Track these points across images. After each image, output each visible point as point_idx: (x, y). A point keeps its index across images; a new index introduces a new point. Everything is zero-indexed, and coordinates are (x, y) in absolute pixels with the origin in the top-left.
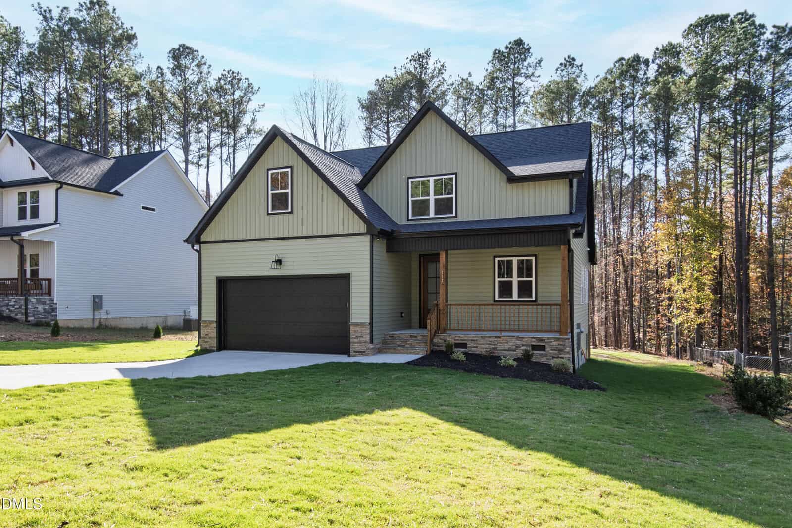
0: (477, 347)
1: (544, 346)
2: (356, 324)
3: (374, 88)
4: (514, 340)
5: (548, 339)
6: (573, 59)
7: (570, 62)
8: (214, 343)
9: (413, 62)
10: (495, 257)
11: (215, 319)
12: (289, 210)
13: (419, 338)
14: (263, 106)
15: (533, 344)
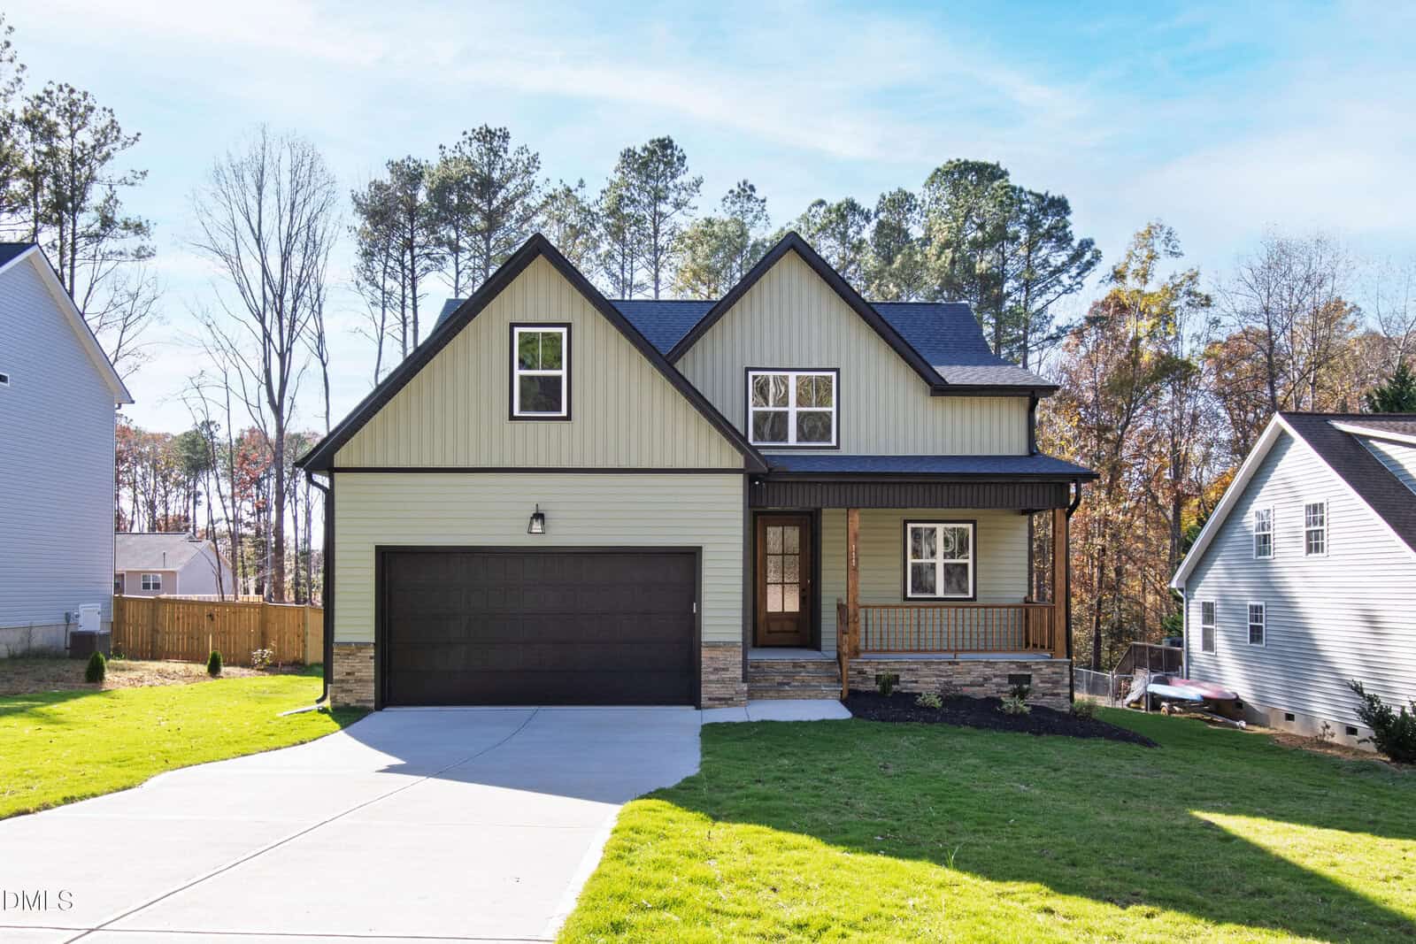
0: (916, 682)
1: (1030, 676)
2: (714, 646)
3: (386, 177)
4: (981, 668)
5: (1037, 663)
6: (752, 188)
7: (746, 191)
8: (369, 693)
9: (475, 144)
10: (906, 522)
11: (370, 637)
12: (564, 413)
13: (811, 667)
14: (144, 174)
15: (1012, 673)
